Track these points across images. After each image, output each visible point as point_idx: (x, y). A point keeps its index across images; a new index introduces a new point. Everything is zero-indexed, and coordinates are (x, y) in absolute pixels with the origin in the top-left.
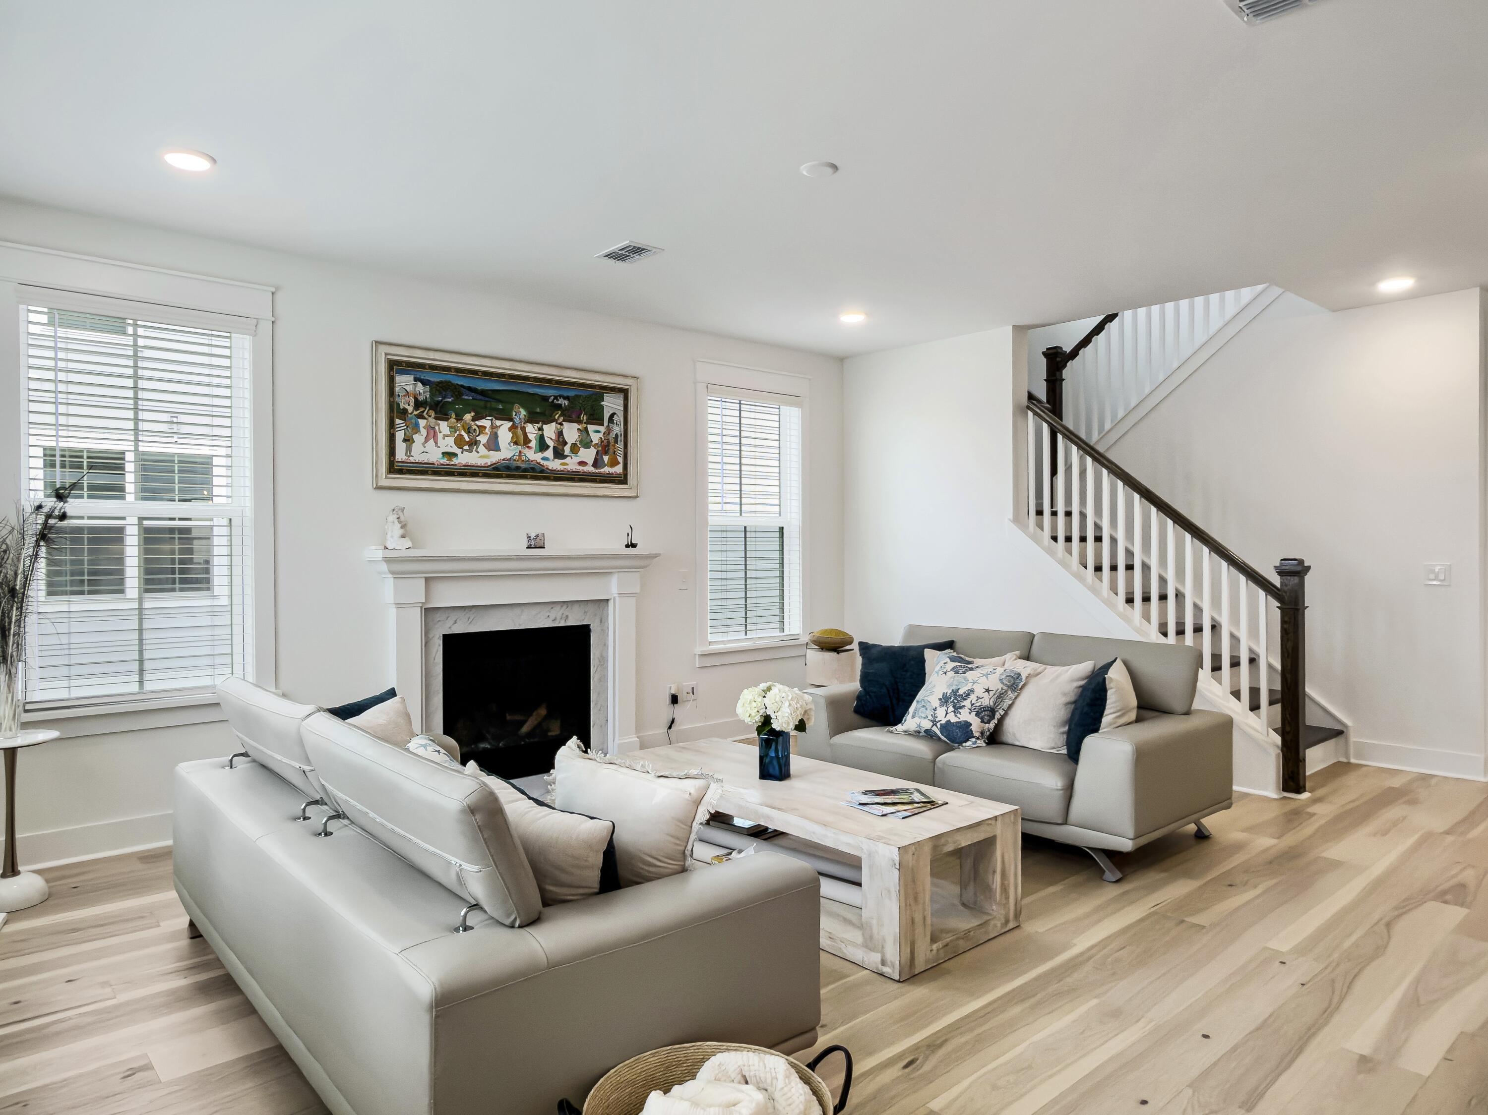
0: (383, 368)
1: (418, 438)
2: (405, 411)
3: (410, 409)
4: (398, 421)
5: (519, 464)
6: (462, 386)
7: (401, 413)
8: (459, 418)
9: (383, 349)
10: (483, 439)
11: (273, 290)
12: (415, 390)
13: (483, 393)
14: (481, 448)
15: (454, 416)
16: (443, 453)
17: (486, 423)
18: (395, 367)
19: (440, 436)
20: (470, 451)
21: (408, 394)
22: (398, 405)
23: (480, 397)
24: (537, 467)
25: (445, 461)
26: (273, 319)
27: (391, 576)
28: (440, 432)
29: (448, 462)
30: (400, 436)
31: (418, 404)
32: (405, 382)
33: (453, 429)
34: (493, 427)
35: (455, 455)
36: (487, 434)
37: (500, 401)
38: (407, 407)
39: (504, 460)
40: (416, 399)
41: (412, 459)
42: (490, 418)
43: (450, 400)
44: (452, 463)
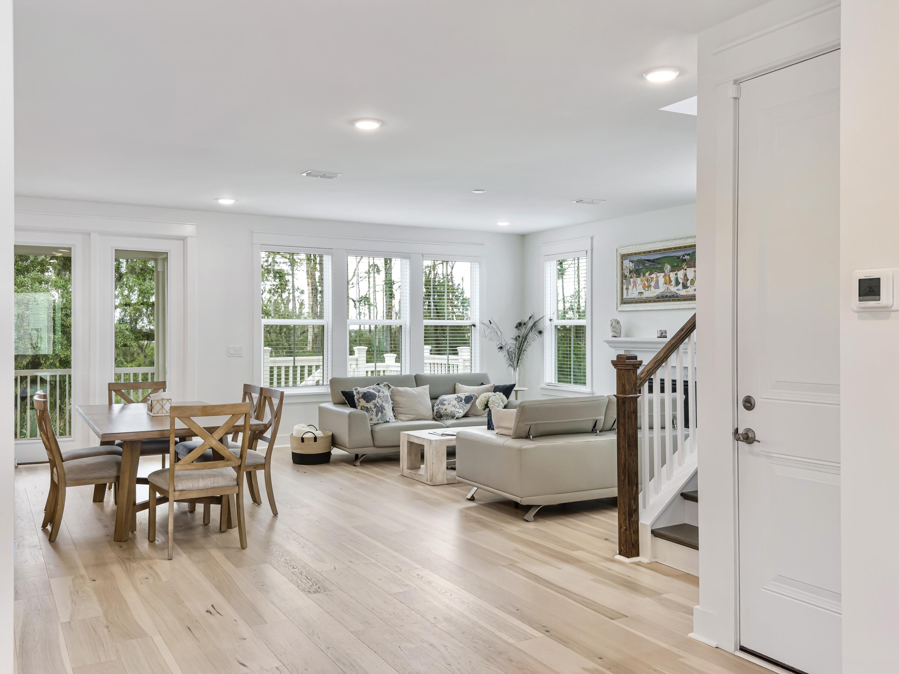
0: (620, 259)
1: (630, 287)
3: (628, 274)
4: (624, 281)
5: (667, 294)
6: (645, 260)
8: (644, 276)
9: (620, 251)
10: (653, 284)
11: (592, 237)
12: (630, 265)
13: (653, 261)
14: (652, 288)
15: (642, 275)
16: (639, 293)
17: (653, 276)
18: (623, 257)
19: (637, 285)
20: (648, 290)
21: (627, 268)
22: (624, 273)
23: (652, 263)
25: (639, 297)
26: (592, 250)
28: (638, 283)
29: (640, 297)
30: (625, 287)
31: (631, 272)
32: (626, 263)
33: (642, 281)
34: (657, 277)
35: (642, 293)
36: (654, 281)
37: (659, 264)
38: (627, 274)
39: (661, 293)
40: (630, 270)
41: (628, 297)
42: (655, 273)
43: (641, 267)
44: (642, 297)
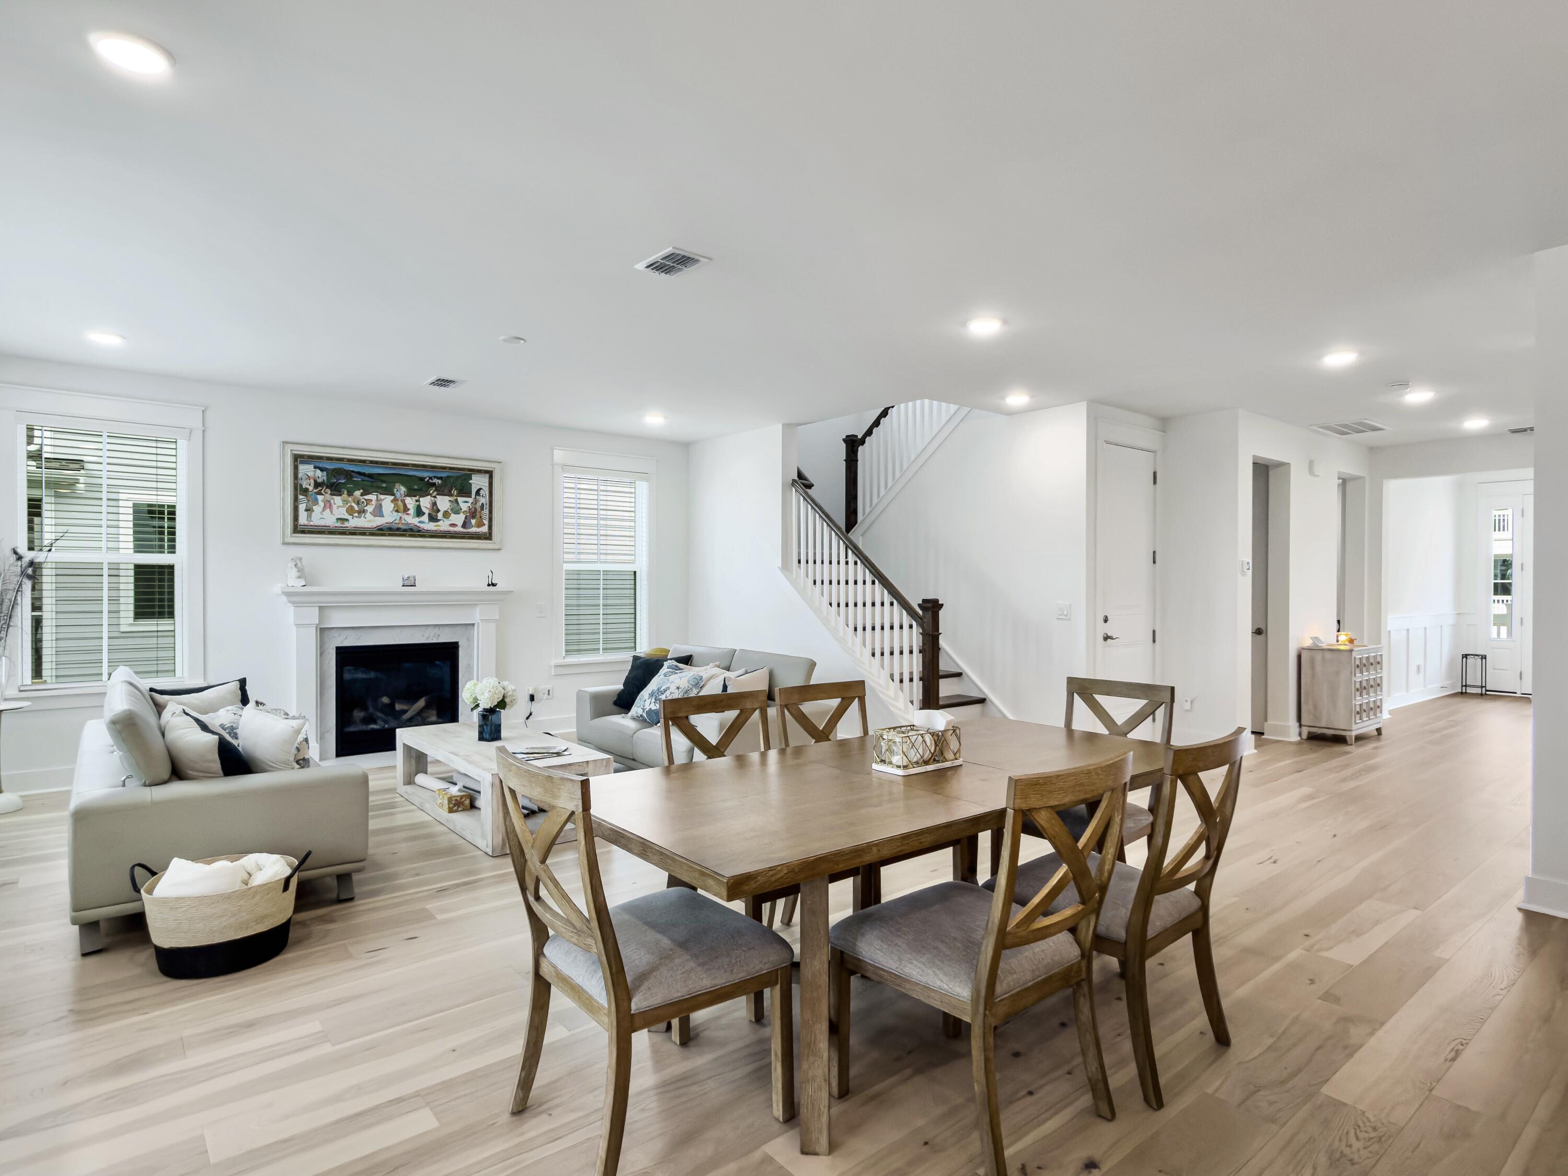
0: (289, 460)
1: (317, 509)
2: (306, 490)
4: (301, 497)
6: (353, 471)
7: (303, 491)
8: (350, 494)
9: (289, 448)
10: (370, 509)
11: (203, 409)
12: (315, 474)
13: (370, 476)
14: (368, 515)
15: (346, 492)
18: (298, 459)
19: (335, 507)
20: (359, 517)
21: (309, 477)
22: (301, 486)
23: (366, 479)
24: (414, 528)
25: (339, 524)
26: (203, 429)
27: (290, 605)
28: (335, 504)
29: (341, 525)
30: (302, 507)
31: (317, 485)
32: (306, 470)
34: (377, 500)
36: (373, 505)
37: (384, 482)
38: (308, 487)
40: (315, 481)
41: (312, 523)
42: (376, 494)
43: (343, 481)
44: (344, 526)
